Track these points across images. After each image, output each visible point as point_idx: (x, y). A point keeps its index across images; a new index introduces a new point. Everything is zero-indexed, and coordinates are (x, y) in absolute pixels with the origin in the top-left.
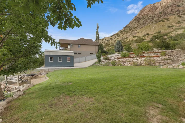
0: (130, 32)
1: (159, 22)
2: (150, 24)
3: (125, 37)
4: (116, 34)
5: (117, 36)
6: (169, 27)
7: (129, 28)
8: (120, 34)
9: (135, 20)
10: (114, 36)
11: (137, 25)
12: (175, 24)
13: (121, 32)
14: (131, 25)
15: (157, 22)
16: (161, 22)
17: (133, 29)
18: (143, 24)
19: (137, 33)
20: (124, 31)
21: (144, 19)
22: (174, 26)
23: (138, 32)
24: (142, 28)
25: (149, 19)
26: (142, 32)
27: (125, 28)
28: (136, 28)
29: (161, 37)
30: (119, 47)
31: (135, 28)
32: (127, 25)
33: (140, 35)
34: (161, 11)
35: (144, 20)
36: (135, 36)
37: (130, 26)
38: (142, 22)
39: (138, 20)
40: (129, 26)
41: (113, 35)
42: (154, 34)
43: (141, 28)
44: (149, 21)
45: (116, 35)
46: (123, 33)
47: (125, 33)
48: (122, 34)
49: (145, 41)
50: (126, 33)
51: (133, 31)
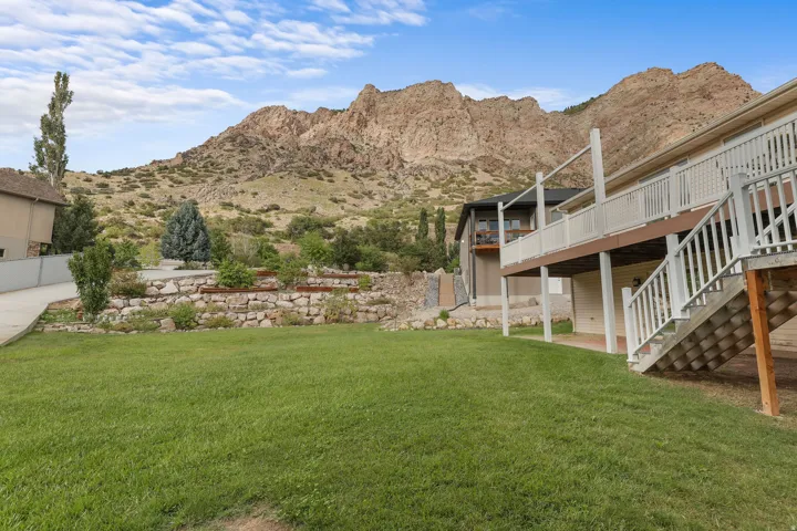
0: (209, 180)
1: (310, 176)
2: (282, 174)
3: (184, 197)
4: (132, 171)
5: (140, 184)
6: (336, 201)
7: (202, 163)
8: (158, 177)
9: (232, 139)
10: (121, 179)
11: (240, 161)
12: (347, 197)
13: (163, 167)
14: (215, 154)
15: (303, 175)
16: (314, 179)
17: (222, 173)
18: (260, 167)
19: (236, 193)
20: (181, 167)
21: (264, 148)
22: (344, 201)
23: (243, 192)
24: (257, 181)
25: (279, 155)
26: (256, 194)
27: (185, 155)
28: (234, 173)
29: (319, 226)
30: (189, 235)
31: (230, 171)
32: (195, 149)
33: (252, 205)
34: (313, 143)
35: (263, 153)
36: (230, 205)
37: (209, 156)
38: (255, 156)
39: (241, 144)
40: (205, 155)
41: (115, 173)
42: (296, 212)
43: (251, 179)
44: (279, 162)
45: (137, 176)
46: (175, 175)
47: (181, 178)
48: (171, 179)
49: (272, 230)
50: (189, 179)
51: (220, 180)
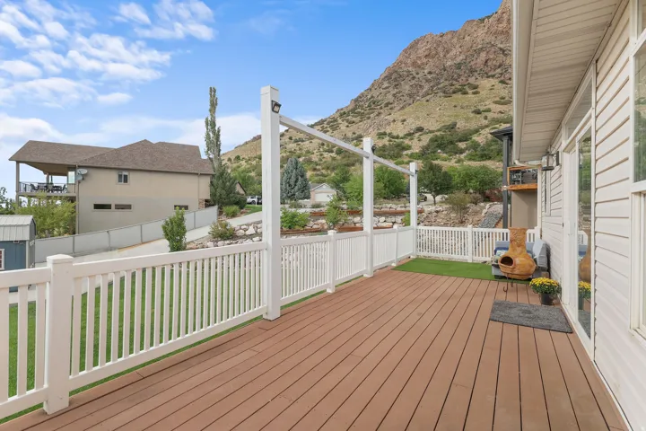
0: (372, 116)
1: (454, 92)
2: (428, 98)
3: (354, 133)
4: (326, 120)
5: (329, 129)
6: (478, 112)
7: (367, 104)
8: (340, 121)
9: (388, 78)
10: (319, 127)
11: (394, 95)
12: (493, 106)
13: (343, 114)
14: (375, 93)
15: (447, 94)
16: (459, 96)
17: (381, 108)
18: (410, 96)
19: (389, 124)
20: (353, 111)
21: (414, 78)
22: (489, 110)
23: (394, 121)
24: (408, 109)
25: (427, 81)
26: (404, 120)
27: (356, 100)
28: (390, 106)
29: (452, 143)
31: (387, 105)
32: (362, 94)
33: (400, 130)
34: (459, 59)
35: (413, 82)
36: (385, 134)
37: (372, 97)
38: (406, 88)
39: (395, 80)
40: (369, 97)
41: (316, 124)
42: (439, 130)
43: (403, 108)
44: (426, 87)
45: (328, 124)
46: (349, 117)
47: (354, 119)
48: (347, 121)
49: (409, 152)
50: (358, 118)
51: (379, 114)
